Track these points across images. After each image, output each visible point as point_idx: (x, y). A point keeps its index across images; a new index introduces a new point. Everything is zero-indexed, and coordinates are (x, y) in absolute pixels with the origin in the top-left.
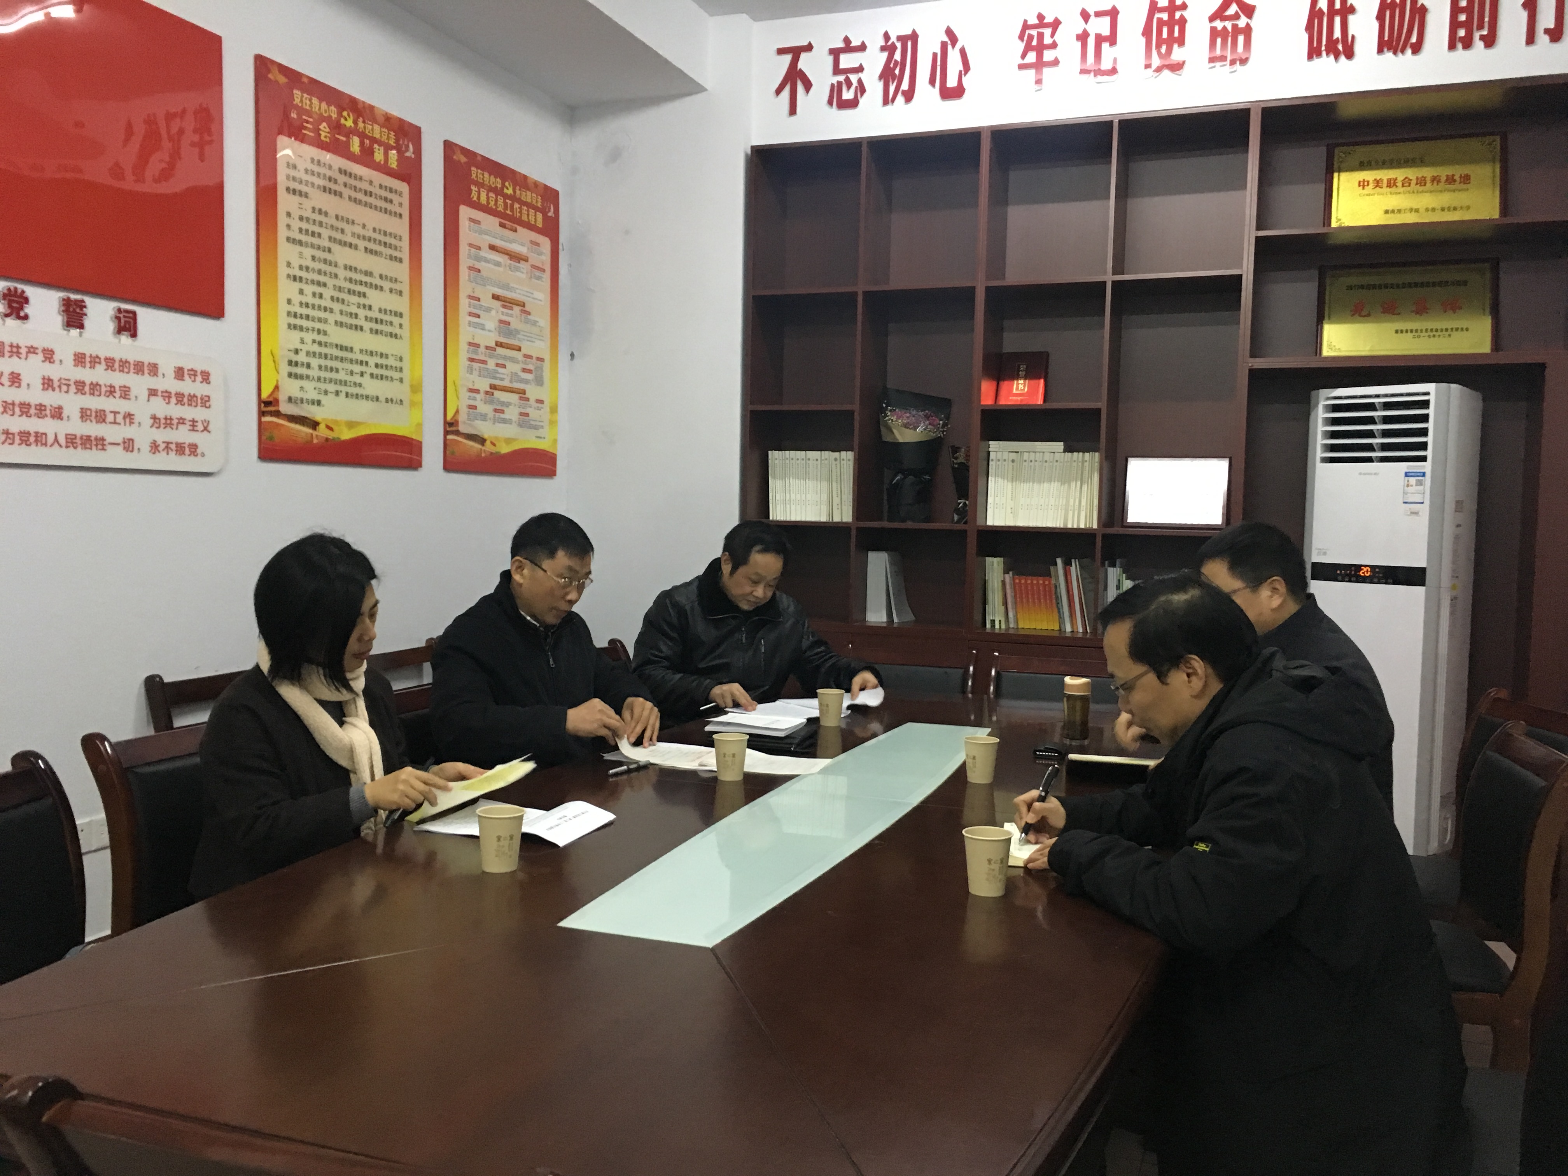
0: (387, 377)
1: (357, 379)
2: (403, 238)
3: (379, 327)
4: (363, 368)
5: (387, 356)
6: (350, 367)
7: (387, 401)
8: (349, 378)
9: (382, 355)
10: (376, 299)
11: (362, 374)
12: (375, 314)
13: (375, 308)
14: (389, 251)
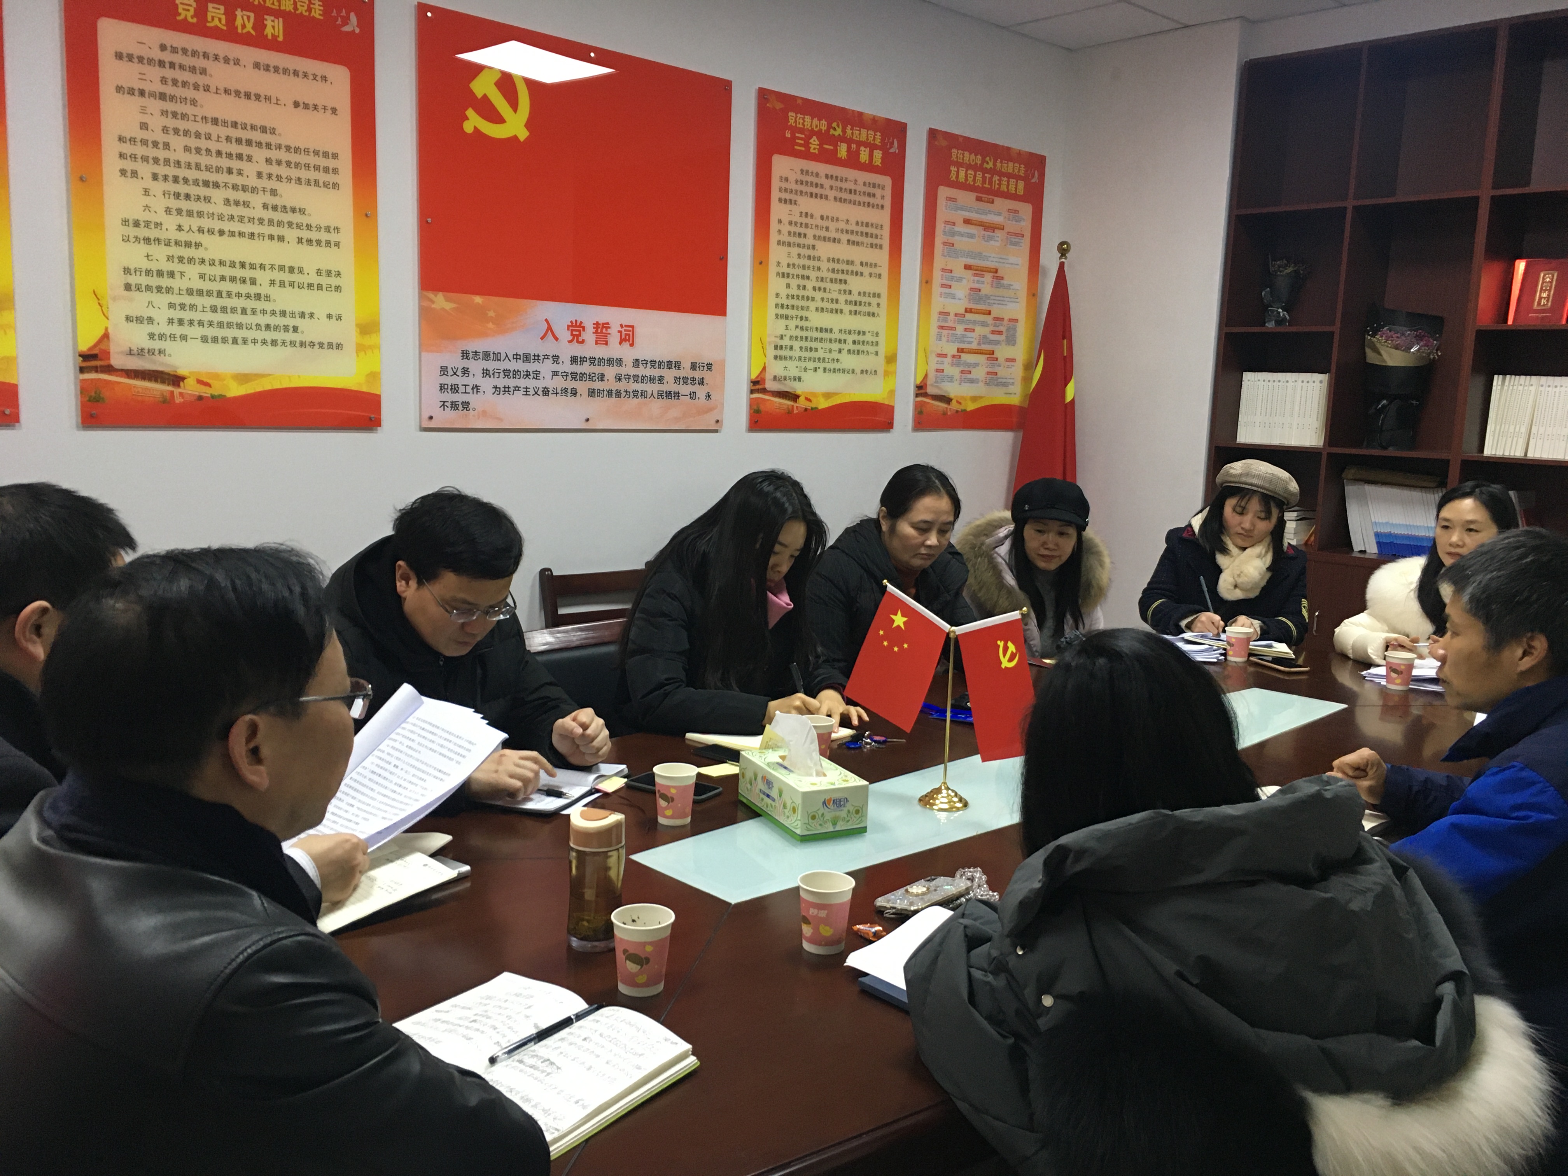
0: (863, 351)
1: (835, 355)
2: (884, 227)
3: (858, 308)
4: (842, 346)
5: (864, 333)
6: (828, 345)
7: (862, 372)
8: (827, 355)
9: (859, 333)
10: (856, 284)
11: (840, 351)
12: (855, 297)
13: (855, 292)
14: (869, 240)
